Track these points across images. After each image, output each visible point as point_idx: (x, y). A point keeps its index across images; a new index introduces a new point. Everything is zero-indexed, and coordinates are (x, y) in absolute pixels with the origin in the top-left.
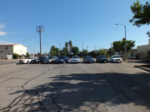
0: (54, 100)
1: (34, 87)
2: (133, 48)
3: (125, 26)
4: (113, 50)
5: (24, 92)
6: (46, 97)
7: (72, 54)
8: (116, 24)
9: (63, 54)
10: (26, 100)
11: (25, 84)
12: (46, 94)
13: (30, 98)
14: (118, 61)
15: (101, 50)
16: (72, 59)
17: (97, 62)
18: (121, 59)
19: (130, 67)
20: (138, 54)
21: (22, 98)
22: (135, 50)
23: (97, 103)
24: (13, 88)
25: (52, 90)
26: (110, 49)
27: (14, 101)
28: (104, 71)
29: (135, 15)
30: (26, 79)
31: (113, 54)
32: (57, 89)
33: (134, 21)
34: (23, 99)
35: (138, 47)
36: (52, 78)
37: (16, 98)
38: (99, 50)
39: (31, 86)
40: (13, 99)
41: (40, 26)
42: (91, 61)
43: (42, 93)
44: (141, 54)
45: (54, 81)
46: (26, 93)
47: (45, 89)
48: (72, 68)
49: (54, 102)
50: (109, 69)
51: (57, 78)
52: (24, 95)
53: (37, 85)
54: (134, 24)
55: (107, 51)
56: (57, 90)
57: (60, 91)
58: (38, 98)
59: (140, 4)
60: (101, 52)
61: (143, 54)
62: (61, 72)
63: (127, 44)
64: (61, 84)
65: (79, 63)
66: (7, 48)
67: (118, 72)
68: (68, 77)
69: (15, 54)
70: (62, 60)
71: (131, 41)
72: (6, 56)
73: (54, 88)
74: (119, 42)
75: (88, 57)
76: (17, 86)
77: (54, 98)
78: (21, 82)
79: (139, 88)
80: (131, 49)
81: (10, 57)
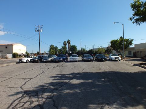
0: (54, 102)
1: (34, 87)
2: (131, 46)
3: (123, 25)
4: (111, 48)
5: (23, 94)
6: (46, 99)
7: (71, 52)
8: (114, 23)
9: (62, 53)
10: (25, 103)
11: (24, 84)
12: (46, 96)
13: (29, 100)
14: (117, 59)
15: (99, 48)
16: (71, 58)
17: (96, 60)
18: (119, 57)
19: (129, 65)
20: (136, 52)
21: (20, 100)
22: (133, 48)
23: (102, 105)
24: (11, 89)
25: (52, 91)
26: (108, 48)
27: (11, 104)
28: (103, 69)
29: (135, 12)
30: (25, 79)
31: (111, 52)
32: (57, 89)
33: (134, 19)
34: (22, 101)
35: (135, 45)
36: (52, 77)
37: (14, 100)
38: (97, 49)
39: (30, 87)
40: (11, 102)
41: (39, 26)
42: (90, 60)
43: (42, 95)
44: (139, 52)
45: (54, 81)
46: (25, 95)
47: (45, 90)
48: (72, 67)
49: (54, 105)
50: (108, 68)
51: (57, 78)
52: (23, 97)
53: (37, 86)
54: (134, 22)
55: (104, 49)
56: (58, 91)
57: (61, 92)
58: (38, 100)
59: (140, 1)
60: (98, 50)
61: (141, 52)
62: (61, 71)
63: (125, 42)
64: (61, 84)
65: (78, 61)
66: (7, 48)
67: (118, 70)
68: (68, 76)
69: (15, 53)
70: (61, 59)
71: (129, 39)
72: (6, 55)
73: (54, 89)
74: (117, 41)
75: (87, 55)
76: (16, 86)
77: (55, 100)
78: (20, 83)
79: (144, 88)
80: (129, 47)
81: (10, 56)
